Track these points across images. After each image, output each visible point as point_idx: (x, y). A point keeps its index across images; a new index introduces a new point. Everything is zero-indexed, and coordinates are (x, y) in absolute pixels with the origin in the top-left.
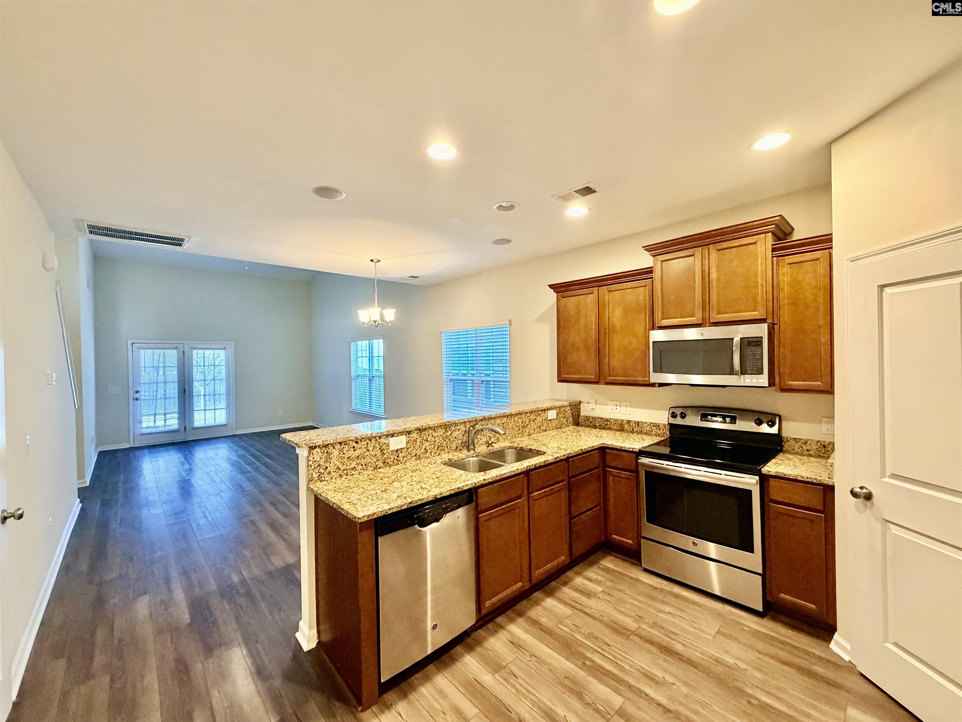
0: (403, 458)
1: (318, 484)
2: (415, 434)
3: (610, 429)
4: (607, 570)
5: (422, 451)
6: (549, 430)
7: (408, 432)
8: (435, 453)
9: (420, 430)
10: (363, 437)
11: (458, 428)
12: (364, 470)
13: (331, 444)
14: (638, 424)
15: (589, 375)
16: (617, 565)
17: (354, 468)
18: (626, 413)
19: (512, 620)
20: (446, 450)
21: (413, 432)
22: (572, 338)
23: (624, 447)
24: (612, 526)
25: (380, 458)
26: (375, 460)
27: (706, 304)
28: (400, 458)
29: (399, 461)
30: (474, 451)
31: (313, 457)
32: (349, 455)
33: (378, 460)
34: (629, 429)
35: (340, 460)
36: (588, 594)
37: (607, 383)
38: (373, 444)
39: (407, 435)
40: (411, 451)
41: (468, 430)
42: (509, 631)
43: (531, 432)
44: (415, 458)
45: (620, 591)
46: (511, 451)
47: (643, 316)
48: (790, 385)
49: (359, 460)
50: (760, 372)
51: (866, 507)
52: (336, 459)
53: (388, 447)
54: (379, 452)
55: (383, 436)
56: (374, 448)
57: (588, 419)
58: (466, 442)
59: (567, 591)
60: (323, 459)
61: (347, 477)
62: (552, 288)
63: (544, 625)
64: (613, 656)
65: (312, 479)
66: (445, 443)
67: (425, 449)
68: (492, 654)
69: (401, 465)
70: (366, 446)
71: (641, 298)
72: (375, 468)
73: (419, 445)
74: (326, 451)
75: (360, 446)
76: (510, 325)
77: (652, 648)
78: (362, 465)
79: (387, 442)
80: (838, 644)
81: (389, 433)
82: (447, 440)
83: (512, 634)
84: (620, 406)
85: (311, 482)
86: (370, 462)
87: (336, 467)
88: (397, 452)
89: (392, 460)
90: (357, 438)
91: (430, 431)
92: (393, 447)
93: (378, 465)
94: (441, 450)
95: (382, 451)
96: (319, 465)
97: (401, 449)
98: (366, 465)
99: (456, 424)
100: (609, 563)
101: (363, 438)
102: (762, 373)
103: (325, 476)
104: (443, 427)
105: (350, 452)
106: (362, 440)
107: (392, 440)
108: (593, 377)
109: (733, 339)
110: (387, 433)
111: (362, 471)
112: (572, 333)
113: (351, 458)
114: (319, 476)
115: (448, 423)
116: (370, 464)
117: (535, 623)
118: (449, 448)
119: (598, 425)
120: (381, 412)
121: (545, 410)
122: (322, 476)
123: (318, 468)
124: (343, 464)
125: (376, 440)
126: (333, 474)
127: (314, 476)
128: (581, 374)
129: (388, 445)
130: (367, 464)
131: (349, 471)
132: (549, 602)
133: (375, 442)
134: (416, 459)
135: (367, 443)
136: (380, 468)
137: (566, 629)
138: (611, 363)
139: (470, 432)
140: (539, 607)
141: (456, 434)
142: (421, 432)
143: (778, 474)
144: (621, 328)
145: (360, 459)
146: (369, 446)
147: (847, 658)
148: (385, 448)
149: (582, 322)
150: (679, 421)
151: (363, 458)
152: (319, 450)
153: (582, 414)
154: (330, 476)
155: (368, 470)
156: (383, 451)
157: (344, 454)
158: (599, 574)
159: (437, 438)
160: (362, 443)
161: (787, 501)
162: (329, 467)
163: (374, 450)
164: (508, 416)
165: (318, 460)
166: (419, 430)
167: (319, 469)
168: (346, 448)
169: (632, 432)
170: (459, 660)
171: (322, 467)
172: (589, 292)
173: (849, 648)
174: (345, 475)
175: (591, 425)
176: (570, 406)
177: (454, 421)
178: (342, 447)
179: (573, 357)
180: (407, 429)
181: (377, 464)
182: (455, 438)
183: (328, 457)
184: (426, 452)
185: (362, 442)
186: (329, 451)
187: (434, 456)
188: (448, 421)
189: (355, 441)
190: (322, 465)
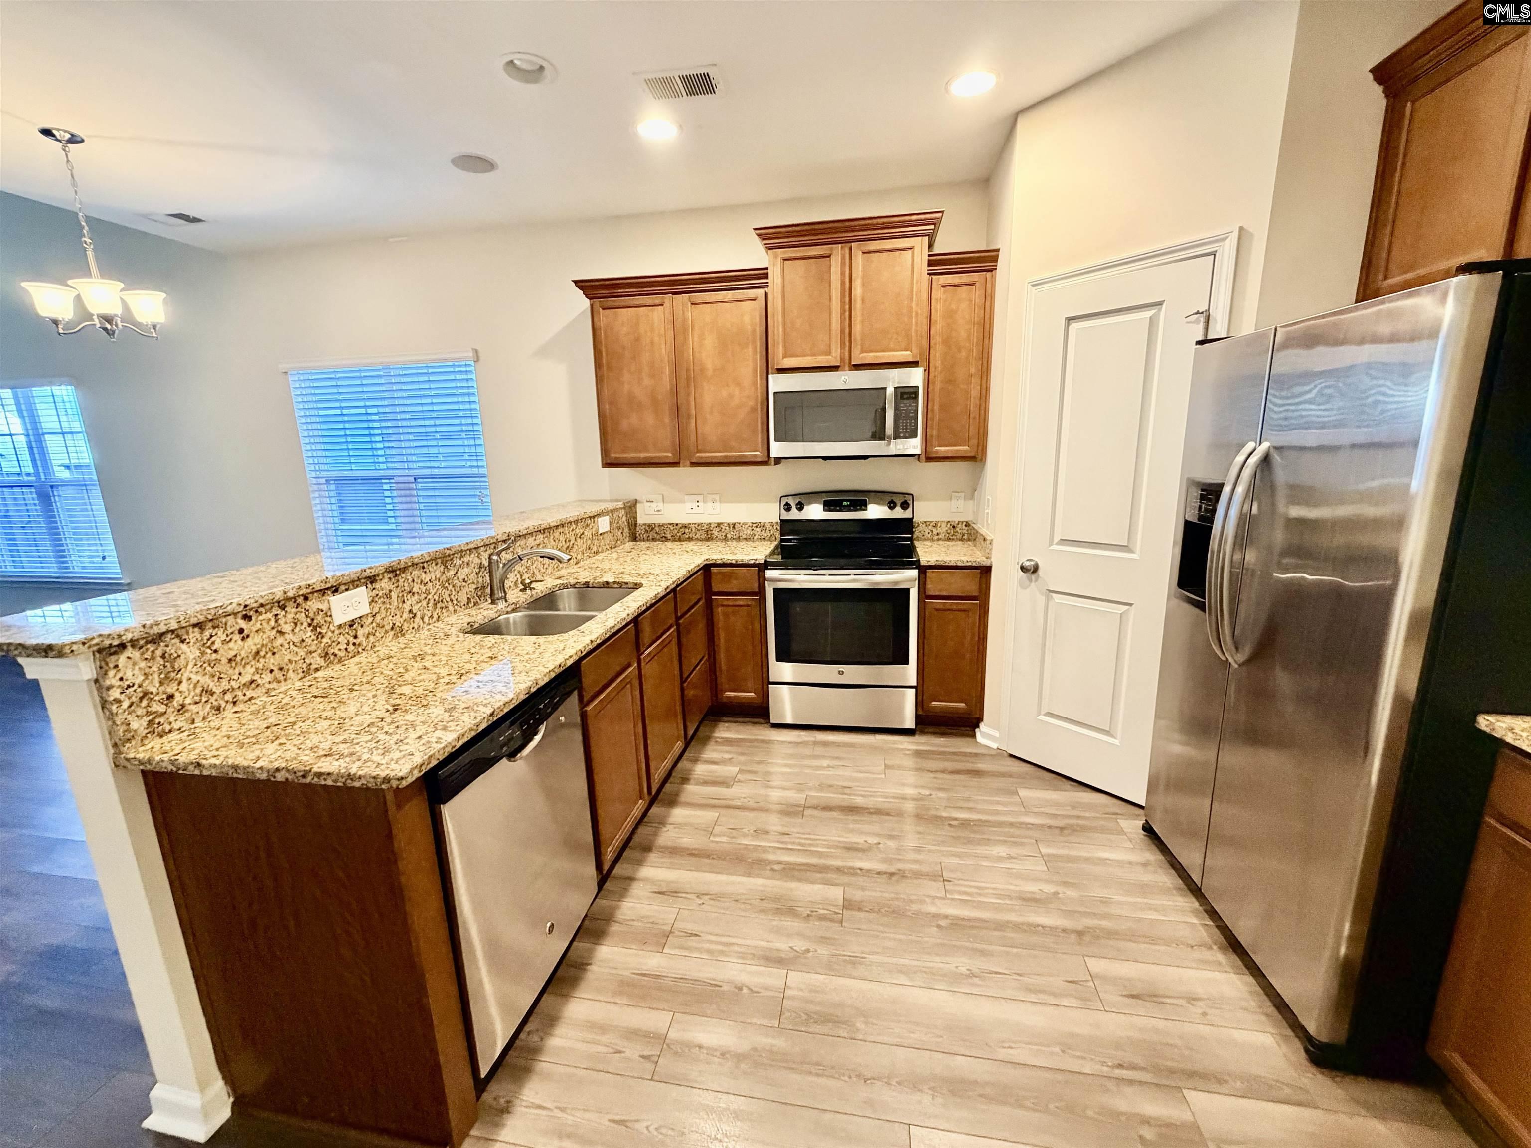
0: (368, 637)
1: (155, 743)
2: (386, 580)
3: (690, 539)
4: (728, 742)
5: (406, 616)
6: (602, 552)
7: (369, 577)
8: (431, 617)
9: (395, 571)
10: (261, 601)
11: (466, 559)
12: (279, 682)
13: (173, 631)
14: (734, 527)
15: (661, 451)
16: (738, 732)
17: (252, 681)
18: (714, 512)
19: (640, 863)
20: (451, 608)
21: (381, 577)
22: (626, 387)
23: (742, 560)
24: (723, 679)
25: (313, 648)
26: (302, 653)
27: (847, 336)
28: (361, 639)
29: (359, 645)
30: (506, 601)
31: (119, 675)
32: (232, 653)
33: (311, 652)
34: (720, 536)
35: (209, 668)
36: (723, 783)
37: (694, 464)
38: (290, 616)
39: (369, 586)
40: (383, 619)
41: (486, 563)
42: (646, 880)
43: (579, 557)
44: (392, 633)
45: (759, 763)
46: (568, 593)
47: (750, 350)
48: (937, 452)
49: (262, 660)
50: (914, 435)
51: (1031, 581)
52: (194, 670)
53: (328, 619)
54: (310, 634)
55: (312, 593)
56: (296, 624)
57: (653, 529)
58: (483, 588)
59: (691, 790)
60: (156, 676)
61: (236, 709)
62: (581, 288)
63: (691, 847)
64: (800, 844)
65: (129, 736)
66: (447, 593)
67: (410, 611)
68: (640, 924)
69: (364, 654)
70: (272, 623)
71: (747, 319)
72: (306, 672)
73: (396, 604)
74: (159, 653)
75: (258, 626)
76: (477, 361)
77: (835, 814)
78: (271, 671)
79: (324, 607)
80: (984, 735)
81: (328, 585)
82: (450, 587)
83: (653, 882)
84: (704, 502)
85: (128, 745)
86: (290, 661)
87: (198, 690)
88: (351, 626)
89: (343, 646)
90: (246, 606)
91: (416, 572)
92: (340, 617)
93: (311, 664)
94: (442, 608)
95: (315, 628)
96: (145, 694)
97: (360, 618)
98: (281, 669)
99: (462, 552)
100: (726, 731)
101: (262, 605)
102: (915, 436)
103: (172, 719)
104: (439, 561)
105: (231, 645)
106: (261, 610)
107: (336, 601)
108: (670, 455)
109: (885, 388)
110: (324, 586)
111: (274, 685)
112: (626, 377)
113: (238, 658)
114: (150, 723)
115: (448, 552)
116: (291, 667)
117: (674, 851)
118: (455, 602)
119: (669, 536)
120: (113, 569)
121: (594, 517)
122: (162, 720)
123: (144, 703)
124: (220, 678)
125: (298, 606)
126: (194, 708)
127: (134, 725)
128: (647, 451)
129: (328, 614)
130: (286, 667)
131: (239, 693)
132: (678, 814)
133: (294, 610)
134: (396, 636)
135: (276, 615)
136: (317, 670)
137: (724, 839)
138: (700, 431)
139: (494, 567)
140: (669, 827)
141: (463, 573)
142: (396, 575)
143: (938, 563)
144: (715, 370)
145: (264, 657)
146: (281, 622)
147: (994, 746)
148: (322, 622)
149: (645, 357)
150: (794, 515)
151: (270, 654)
152: (135, 654)
153: (640, 521)
154: (187, 715)
155: (289, 681)
156: (319, 630)
157: (216, 651)
158: (722, 752)
159: (430, 584)
160: (261, 618)
161: (944, 594)
162: (177, 694)
163: (296, 630)
164: (544, 530)
165: (137, 682)
166: (392, 571)
167: (148, 706)
168: (220, 636)
169: (726, 539)
170: (593, 961)
171: (157, 698)
172: (657, 302)
173: (997, 735)
174: (230, 706)
175: (658, 537)
176: (624, 508)
177: (460, 546)
178: (207, 634)
179: (630, 421)
180: (368, 571)
181: (308, 661)
182: (464, 580)
183: (169, 668)
184: (413, 618)
185: (261, 614)
186: (171, 650)
187: (429, 624)
188: (448, 546)
189: (240, 615)
190: (154, 690)
